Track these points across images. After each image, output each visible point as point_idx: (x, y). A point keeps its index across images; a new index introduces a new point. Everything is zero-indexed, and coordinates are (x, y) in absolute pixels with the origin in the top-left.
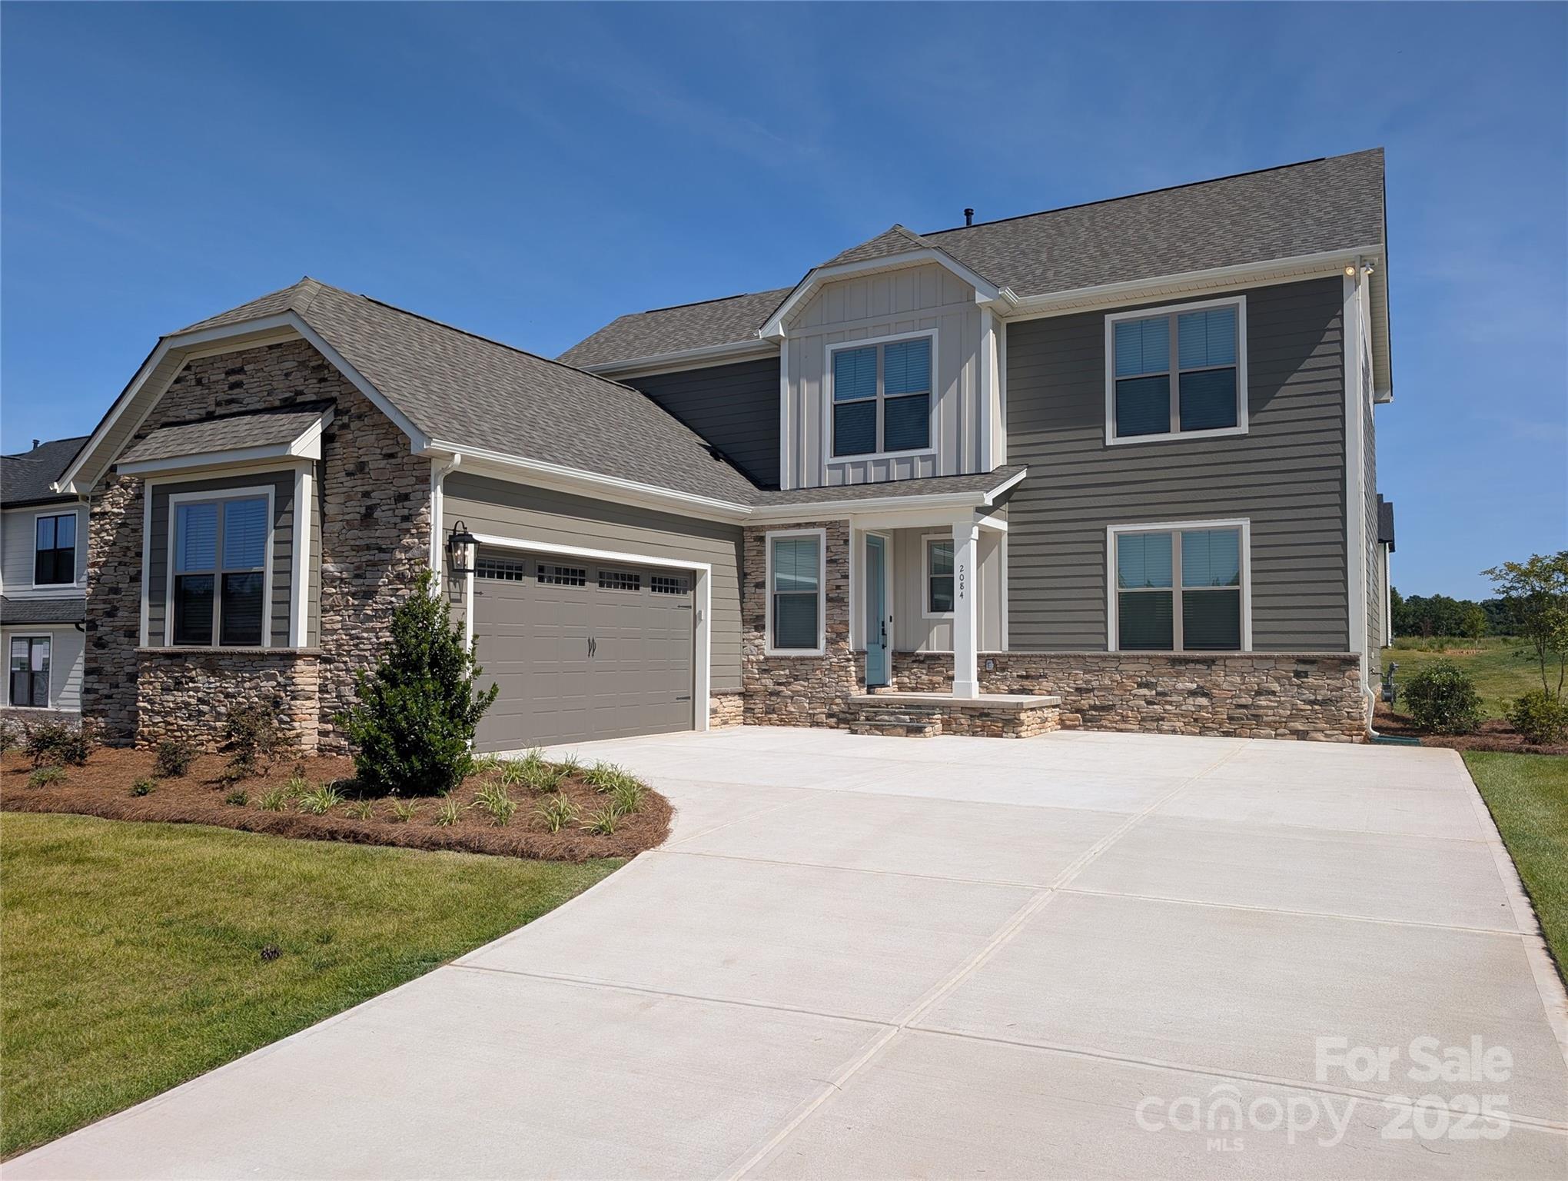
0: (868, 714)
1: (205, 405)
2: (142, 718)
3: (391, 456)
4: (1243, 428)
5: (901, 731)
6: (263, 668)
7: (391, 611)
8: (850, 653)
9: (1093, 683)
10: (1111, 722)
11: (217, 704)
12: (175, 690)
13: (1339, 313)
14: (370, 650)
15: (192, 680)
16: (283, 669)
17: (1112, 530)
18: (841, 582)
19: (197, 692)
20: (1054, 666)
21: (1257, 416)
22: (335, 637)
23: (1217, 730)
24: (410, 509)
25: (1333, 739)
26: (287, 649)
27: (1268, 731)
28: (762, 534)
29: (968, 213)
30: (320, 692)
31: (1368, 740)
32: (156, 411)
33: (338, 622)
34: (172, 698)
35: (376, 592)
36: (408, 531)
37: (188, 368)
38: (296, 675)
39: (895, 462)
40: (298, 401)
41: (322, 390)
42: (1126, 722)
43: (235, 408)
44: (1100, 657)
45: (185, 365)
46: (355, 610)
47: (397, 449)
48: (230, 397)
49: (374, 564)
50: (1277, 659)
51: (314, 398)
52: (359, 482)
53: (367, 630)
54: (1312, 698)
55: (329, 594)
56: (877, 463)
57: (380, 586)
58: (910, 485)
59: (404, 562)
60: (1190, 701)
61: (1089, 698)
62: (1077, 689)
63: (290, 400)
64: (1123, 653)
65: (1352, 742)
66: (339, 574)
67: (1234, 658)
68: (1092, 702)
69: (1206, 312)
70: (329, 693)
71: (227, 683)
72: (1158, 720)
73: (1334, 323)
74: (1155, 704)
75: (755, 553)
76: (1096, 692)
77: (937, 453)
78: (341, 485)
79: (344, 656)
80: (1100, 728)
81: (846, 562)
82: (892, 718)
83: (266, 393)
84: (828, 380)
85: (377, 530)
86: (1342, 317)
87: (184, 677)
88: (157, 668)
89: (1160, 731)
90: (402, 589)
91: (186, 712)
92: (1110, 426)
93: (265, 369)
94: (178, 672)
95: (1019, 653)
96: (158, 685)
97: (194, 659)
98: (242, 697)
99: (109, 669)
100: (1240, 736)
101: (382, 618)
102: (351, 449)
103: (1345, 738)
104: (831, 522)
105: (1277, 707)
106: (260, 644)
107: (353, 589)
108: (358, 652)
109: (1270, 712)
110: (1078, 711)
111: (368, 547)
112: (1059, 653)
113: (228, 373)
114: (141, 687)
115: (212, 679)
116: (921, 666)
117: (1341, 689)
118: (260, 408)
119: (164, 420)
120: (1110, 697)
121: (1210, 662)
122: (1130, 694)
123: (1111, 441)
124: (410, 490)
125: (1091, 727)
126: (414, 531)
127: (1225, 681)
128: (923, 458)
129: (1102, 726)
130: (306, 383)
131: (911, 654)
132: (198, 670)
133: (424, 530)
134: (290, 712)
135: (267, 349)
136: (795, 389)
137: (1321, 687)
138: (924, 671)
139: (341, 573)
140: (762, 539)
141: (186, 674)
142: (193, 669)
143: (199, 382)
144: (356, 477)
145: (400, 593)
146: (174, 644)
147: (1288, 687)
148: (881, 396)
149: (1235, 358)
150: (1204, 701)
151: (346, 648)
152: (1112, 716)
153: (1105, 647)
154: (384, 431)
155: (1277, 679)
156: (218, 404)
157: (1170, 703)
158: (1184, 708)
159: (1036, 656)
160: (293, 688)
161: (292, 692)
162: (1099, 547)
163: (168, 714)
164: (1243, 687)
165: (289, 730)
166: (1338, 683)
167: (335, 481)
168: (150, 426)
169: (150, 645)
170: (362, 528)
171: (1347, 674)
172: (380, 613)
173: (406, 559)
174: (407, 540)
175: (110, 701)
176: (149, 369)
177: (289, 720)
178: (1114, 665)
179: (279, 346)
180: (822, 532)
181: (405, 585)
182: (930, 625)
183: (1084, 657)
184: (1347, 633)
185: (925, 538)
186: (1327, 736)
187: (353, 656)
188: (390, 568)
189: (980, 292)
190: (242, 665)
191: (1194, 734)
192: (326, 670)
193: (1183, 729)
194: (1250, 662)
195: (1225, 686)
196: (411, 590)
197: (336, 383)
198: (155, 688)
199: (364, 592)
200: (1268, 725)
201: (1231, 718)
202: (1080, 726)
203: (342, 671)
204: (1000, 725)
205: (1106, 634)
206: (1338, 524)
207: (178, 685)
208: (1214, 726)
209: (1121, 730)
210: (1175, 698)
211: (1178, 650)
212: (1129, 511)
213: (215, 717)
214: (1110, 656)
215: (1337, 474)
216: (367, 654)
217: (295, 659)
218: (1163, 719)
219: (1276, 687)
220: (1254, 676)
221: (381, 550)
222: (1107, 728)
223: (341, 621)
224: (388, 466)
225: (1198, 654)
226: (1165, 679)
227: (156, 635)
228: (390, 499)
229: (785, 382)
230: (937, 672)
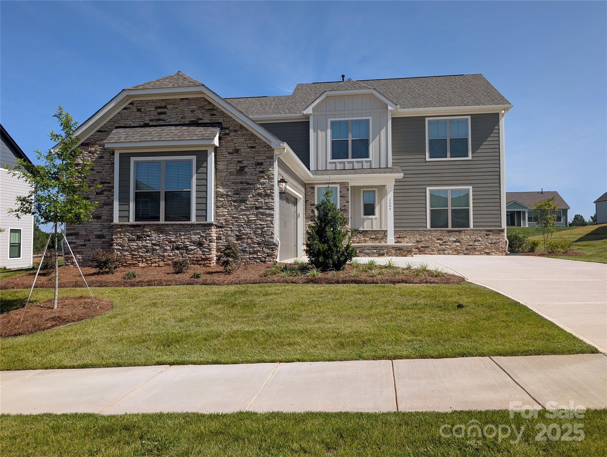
0: (360, 250)
1: (143, 120)
2: (117, 253)
3: (253, 147)
4: (470, 158)
5: (376, 255)
6: (193, 230)
7: (255, 208)
8: (350, 229)
9: (422, 239)
10: (428, 252)
11: (164, 246)
12: (137, 240)
13: (498, 124)
14: (244, 223)
15: (148, 236)
16: (204, 230)
17: (428, 189)
18: (346, 204)
19: (151, 241)
20: (409, 234)
21: (474, 154)
22: (224, 218)
23: (462, 253)
24: (263, 169)
25: (497, 254)
26: (206, 222)
27: (478, 253)
28: (314, 186)
29: (343, 76)
30: (217, 239)
31: (507, 255)
32: (110, 121)
33: (226, 212)
34: (136, 244)
35: (246, 200)
36: (263, 177)
37: (131, 103)
38: (212, 233)
39: (357, 163)
40: (199, 122)
41: (212, 119)
42: (433, 251)
43: (162, 123)
44: (425, 230)
45: (130, 102)
46: (235, 207)
47: (256, 145)
48: (158, 118)
49: (245, 189)
50: (480, 230)
51: (209, 122)
52: (236, 157)
53: (242, 215)
54: (491, 242)
55: (221, 201)
56: (349, 162)
57: (248, 198)
58: (362, 170)
59: (261, 189)
60: (454, 244)
61: (421, 244)
62: (416, 241)
63: (195, 122)
64: (432, 229)
65: (503, 255)
66: (226, 193)
67: (468, 230)
68: (422, 245)
69: (458, 120)
70: (222, 240)
71: (170, 237)
72: (444, 250)
73: (496, 127)
74: (442, 245)
75: (311, 193)
76: (423, 242)
77: (371, 160)
78: (225, 158)
79: (230, 225)
80: (424, 254)
81: (348, 197)
82: (369, 251)
83: (180, 118)
84: (329, 131)
85: (246, 176)
86: (499, 125)
87: (143, 235)
88: (125, 232)
89: (444, 254)
90: (260, 199)
91: (144, 250)
92: (427, 154)
93: (179, 108)
94: (140, 233)
95: (397, 229)
96: (126, 239)
97: (150, 227)
98: (180, 242)
99: (83, 233)
100: (470, 255)
101: (250, 210)
102: (231, 144)
103: (501, 254)
104: (342, 182)
105: (481, 245)
106: (190, 221)
107: (235, 199)
108: (237, 224)
109: (479, 247)
110: (417, 248)
111: (242, 183)
112: (411, 229)
113: (157, 108)
114: (115, 240)
115: (161, 235)
116: (361, 234)
117: (499, 239)
118: (177, 124)
119: (117, 125)
120: (428, 243)
121: (460, 232)
122: (434, 242)
123: (428, 159)
124: (263, 161)
125: (422, 253)
126: (266, 177)
127: (465, 237)
128: (367, 162)
129: (425, 253)
130: (204, 115)
131: (357, 230)
132: (152, 232)
133: (272, 177)
134: (209, 247)
135: (180, 100)
136: (316, 134)
137: (493, 239)
138: (362, 236)
139: (227, 192)
140: (313, 188)
141: (144, 233)
142: (149, 231)
143: (139, 110)
144: (233, 155)
145: (259, 200)
146: (135, 221)
147: (484, 239)
148: (350, 139)
149: (467, 135)
150: (458, 244)
151: (231, 222)
152: (428, 250)
153: (426, 227)
154: (249, 137)
155: (481, 236)
156: (151, 120)
157: (447, 245)
158: (452, 246)
159: (403, 230)
160: (210, 238)
161: (210, 239)
162: (424, 194)
163: (132, 251)
164: (470, 239)
165: (209, 255)
166: (498, 237)
167: (223, 156)
168: (107, 127)
169: (120, 221)
170: (237, 175)
171: (501, 234)
172: (249, 208)
173: (262, 187)
174: (262, 180)
175: (85, 247)
176: (114, 103)
177: (208, 251)
178: (429, 233)
179: (187, 99)
180: (338, 186)
181: (262, 197)
182: (364, 220)
183: (419, 230)
184: (501, 222)
185: (362, 190)
186: (495, 253)
187: (234, 225)
188: (253, 191)
189: (390, 106)
190: (180, 229)
191: (455, 254)
192: (219, 231)
193: (452, 253)
194: (472, 231)
195: (465, 239)
196: (265, 199)
197: (222, 117)
198: (124, 240)
199: (240, 200)
200: (478, 251)
201: (466, 249)
202: (418, 253)
203: (229, 231)
204: (406, 252)
205: (426, 223)
206: (498, 189)
207: (139, 238)
208: (461, 252)
209: (431, 254)
210: (449, 243)
211: (450, 228)
212: (434, 183)
213: (163, 251)
214: (428, 230)
215: (498, 173)
216: (243, 224)
217: (211, 226)
218: (445, 250)
219: (480, 239)
220: (474, 236)
221: (248, 184)
222: (427, 254)
223: (228, 212)
224: (251, 151)
225: (456, 229)
226: (446, 237)
227: (124, 216)
228: (253, 164)
229: (311, 131)
230: (367, 236)
